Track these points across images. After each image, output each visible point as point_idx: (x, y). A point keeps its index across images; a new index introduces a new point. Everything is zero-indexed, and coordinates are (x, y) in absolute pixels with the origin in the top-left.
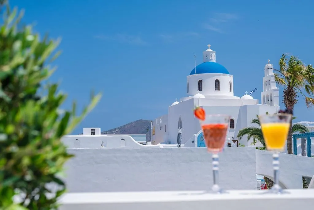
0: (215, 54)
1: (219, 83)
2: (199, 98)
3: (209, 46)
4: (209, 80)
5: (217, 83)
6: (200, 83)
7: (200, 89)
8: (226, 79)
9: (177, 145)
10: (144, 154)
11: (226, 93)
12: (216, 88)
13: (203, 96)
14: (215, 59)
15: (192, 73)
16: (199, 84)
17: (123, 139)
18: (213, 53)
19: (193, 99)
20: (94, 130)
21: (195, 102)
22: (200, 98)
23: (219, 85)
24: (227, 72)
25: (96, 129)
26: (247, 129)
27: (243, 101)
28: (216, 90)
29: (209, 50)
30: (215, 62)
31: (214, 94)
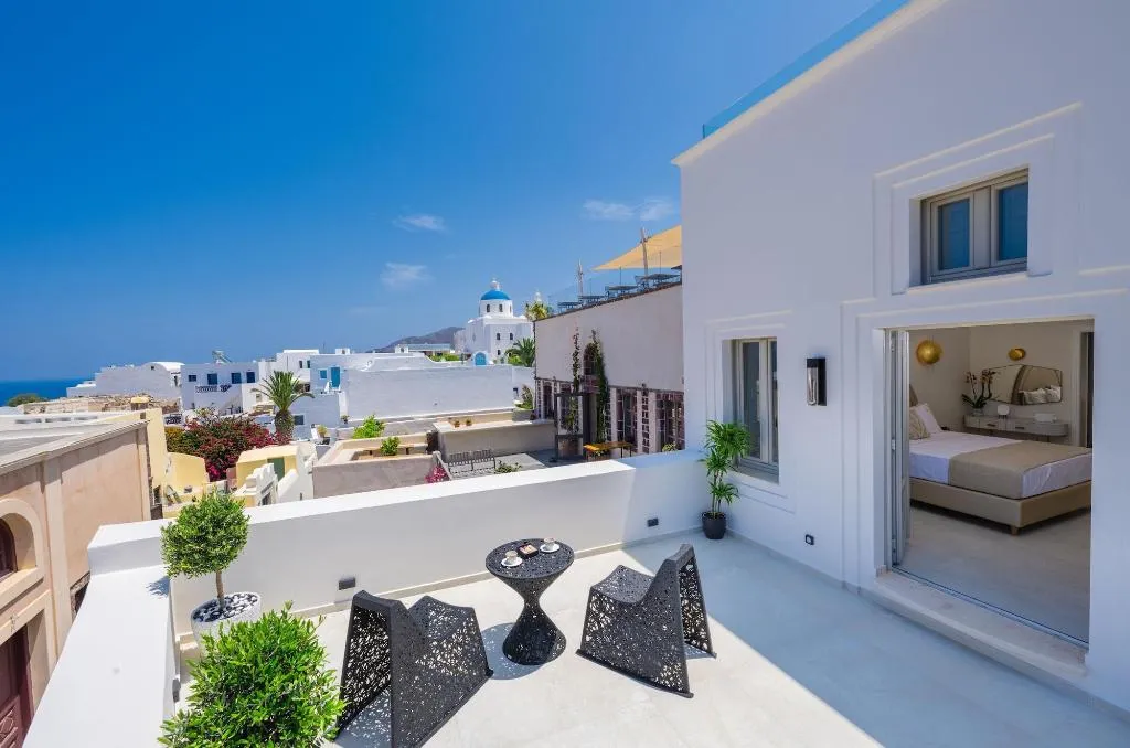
0: (499, 285)
3: (494, 278)
4: (495, 303)
5: (501, 306)
7: (488, 311)
8: (507, 304)
10: (433, 374)
11: (508, 314)
12: (500, 310)
13: (490, 317)
14: (499, 289)
15: (482, 300)
16: (487, 307)
19: (483, 319)
20: (403, 347)
21: (486, 323)
22: (488, 318)
23: (502, 308)
24: (508, 298)
27: (519, 320)
28: (500, 312)
29: (495, 281)
30: (499, 291)
31: (500, 314)
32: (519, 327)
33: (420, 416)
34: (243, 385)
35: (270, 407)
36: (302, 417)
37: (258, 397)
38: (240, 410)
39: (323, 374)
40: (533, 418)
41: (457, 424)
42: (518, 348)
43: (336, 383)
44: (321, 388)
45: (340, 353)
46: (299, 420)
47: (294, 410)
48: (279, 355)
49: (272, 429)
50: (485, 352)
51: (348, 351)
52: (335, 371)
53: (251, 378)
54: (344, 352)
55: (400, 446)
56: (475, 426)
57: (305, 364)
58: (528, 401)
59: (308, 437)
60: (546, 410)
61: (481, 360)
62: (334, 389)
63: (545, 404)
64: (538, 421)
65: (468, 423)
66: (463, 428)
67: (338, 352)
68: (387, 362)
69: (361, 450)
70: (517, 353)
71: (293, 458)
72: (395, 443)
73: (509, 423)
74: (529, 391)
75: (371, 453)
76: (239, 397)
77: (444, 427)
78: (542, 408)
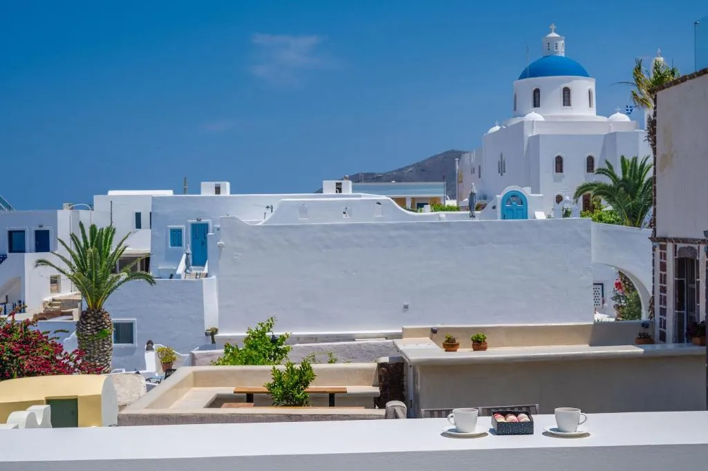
0: (563, 42)
1: (569, 93)
2: (533, 121)
3: (553, 27)
4: (551, 86)
5: (567, 92)
6: (537, 94)
7: (536, 104)
8: (583, 87)
9: (469, 212)
10: (404, 232)
11: (583, 111)
12: (564, 101)
13: (541, 117)
14: (563, 51)
15: (523, 76)
16: (534, 94)
17: (379, 203)
18: (561, 39)
19: (522, 123)
20: (341, 184)
21: (529, 133)
22: (536, 120)
23: (569, 97)
24: (584, 73)
25: (344, 182)
26: (587, 185)
27: (611, 125)
28: (564, 105)
29: (554, 35)
30: (563, 55)
31: (561, 112)
32: (611, 138)
33: (370, 331)
34: (27, 255)
35: (72, 303)
36: (130, 325)
37: (54, 281)
38: (20, 307)
39: (176, 236)
40: (644, 339)
41: (450, 345)
42: (608, 181)
43: (199, 257)
44: (171, 267)
45: (212, 194)
46: (125, 333)
47: (116, 309)
48: (98, 199)
49: (70, 343)
50: (527, 191)
51: (226, 187)
52: (200, 231)
53: (43, 241)
54: (218, 190)
55: (312, 387)
56: (494, 352)
57: (145, 219)
58: (630, 309)
59: (138, 367)
60: (679, 320)
61: (516, 206)
62: (195, 270)
63: (679, 305)
64: (658, 348)
65: (479, 344)
66: (465, 353)
67: (207, 190)
68: (303, 209)
69: (229, 390)
70: (604, 191)
71: (95, 401)
72: (303, 376)
73: (583, 349)
74: (631, 288)
75: (250, 398)
76: (19, 280)
77: (420, 349)
78: (670, 318)
